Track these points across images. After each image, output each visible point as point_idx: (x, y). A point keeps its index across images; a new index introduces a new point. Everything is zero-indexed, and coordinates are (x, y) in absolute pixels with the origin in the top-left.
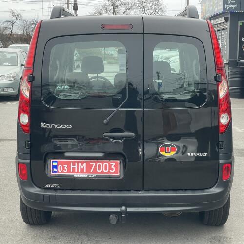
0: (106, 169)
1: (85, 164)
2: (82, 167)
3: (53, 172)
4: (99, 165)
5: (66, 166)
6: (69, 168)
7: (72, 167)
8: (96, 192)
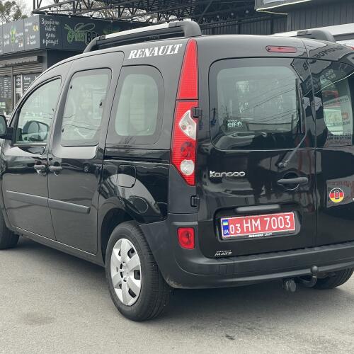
0: (281, 225)
1: (259, 220)
2: (256, 225)
3: (225, 235)
4: (274, 220)
5: (239, 225)
6: (242, 227)
7: (245, 225)
8: (271, 254)
